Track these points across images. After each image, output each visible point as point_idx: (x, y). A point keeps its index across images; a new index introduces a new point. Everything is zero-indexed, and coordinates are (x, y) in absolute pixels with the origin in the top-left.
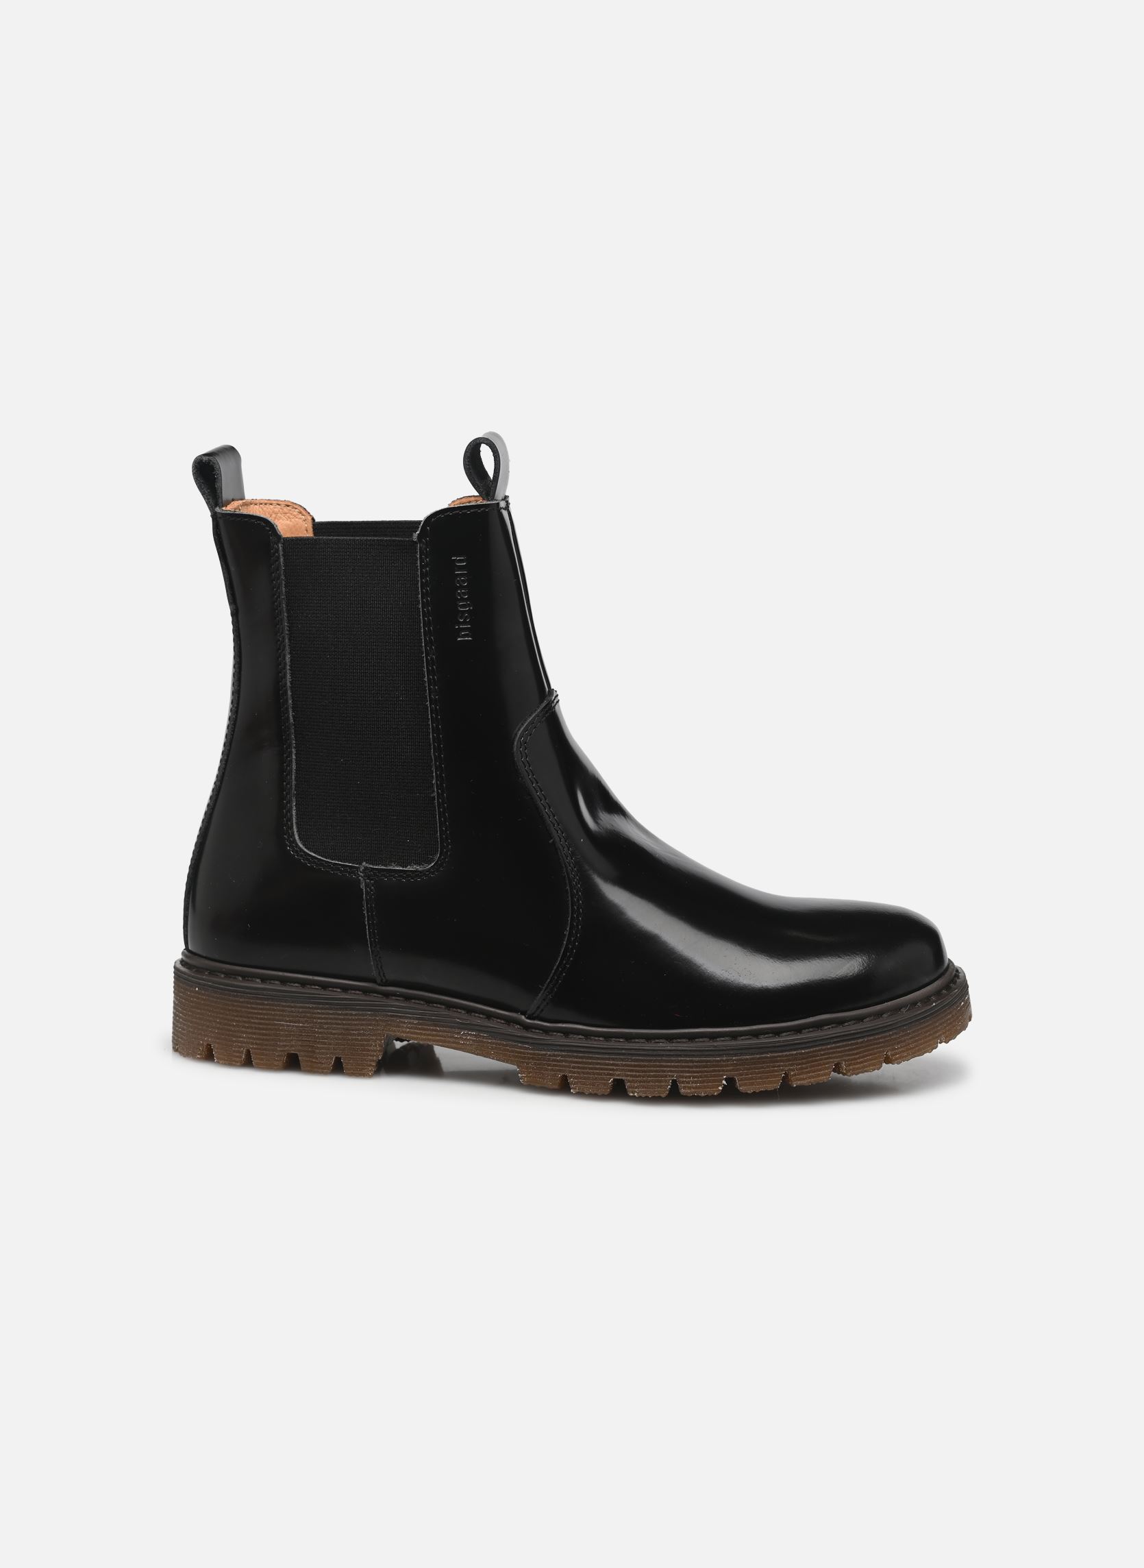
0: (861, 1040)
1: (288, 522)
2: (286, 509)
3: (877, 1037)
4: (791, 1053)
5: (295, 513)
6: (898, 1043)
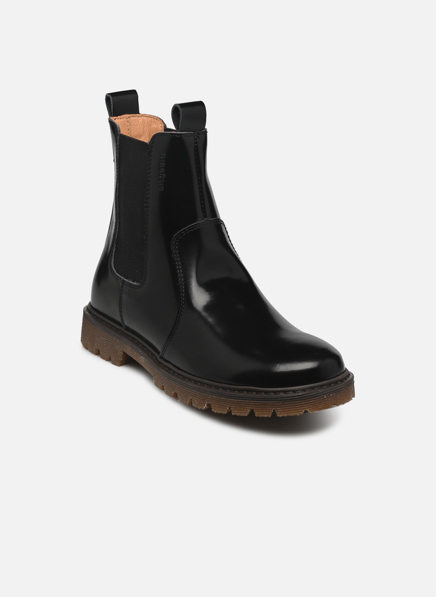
0: (261, 402)
1: (155, 126)
2: (155, 120)
3: (268, 402)
4: (231, 400)
5: (158, 123)
6: (279, 407)
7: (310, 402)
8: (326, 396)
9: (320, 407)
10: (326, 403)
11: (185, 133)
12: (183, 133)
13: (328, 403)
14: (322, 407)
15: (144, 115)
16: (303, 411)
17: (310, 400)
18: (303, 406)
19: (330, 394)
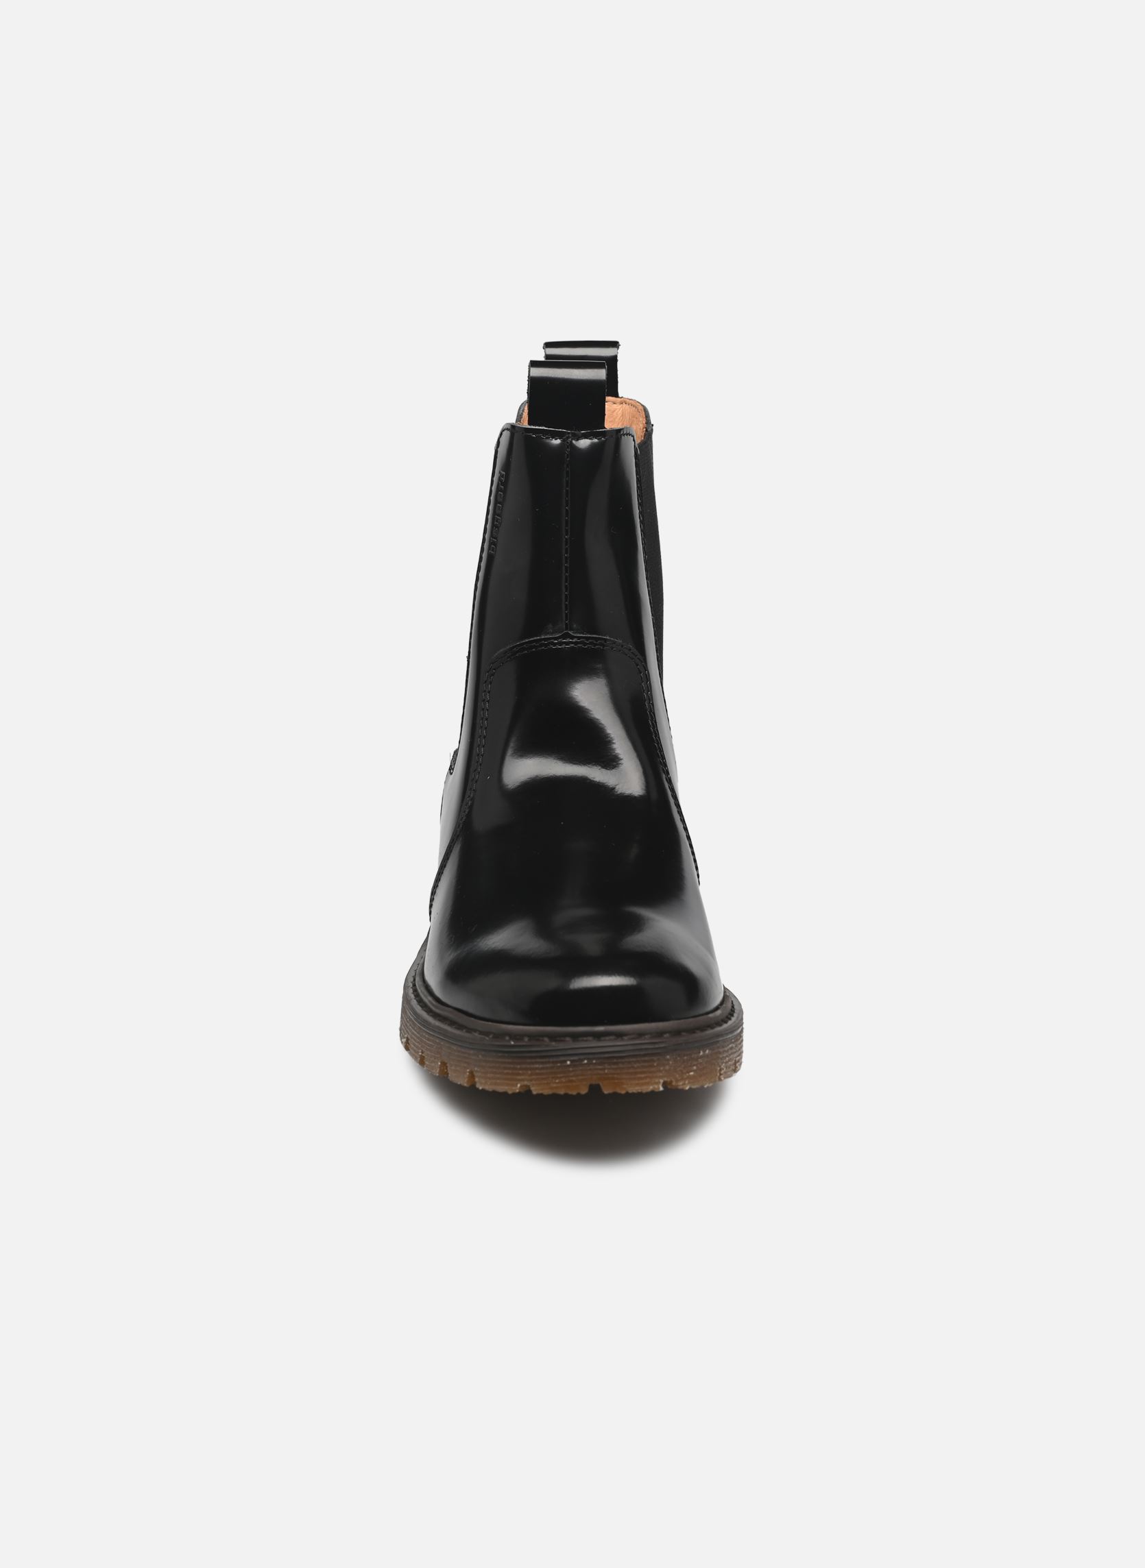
7: (532, 1066)
8: (570, 1061)
9: (555, 1085)
10: (571, 1078)
11: (541, 428)
12: (537, 427)
13: (574, 1078)
14: (559, 1085)
15: (624, 402)
16: (517, 1084)
17: (533, 1063)
18: (519, 1074)
19: (582, 1057)
